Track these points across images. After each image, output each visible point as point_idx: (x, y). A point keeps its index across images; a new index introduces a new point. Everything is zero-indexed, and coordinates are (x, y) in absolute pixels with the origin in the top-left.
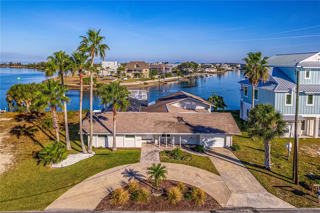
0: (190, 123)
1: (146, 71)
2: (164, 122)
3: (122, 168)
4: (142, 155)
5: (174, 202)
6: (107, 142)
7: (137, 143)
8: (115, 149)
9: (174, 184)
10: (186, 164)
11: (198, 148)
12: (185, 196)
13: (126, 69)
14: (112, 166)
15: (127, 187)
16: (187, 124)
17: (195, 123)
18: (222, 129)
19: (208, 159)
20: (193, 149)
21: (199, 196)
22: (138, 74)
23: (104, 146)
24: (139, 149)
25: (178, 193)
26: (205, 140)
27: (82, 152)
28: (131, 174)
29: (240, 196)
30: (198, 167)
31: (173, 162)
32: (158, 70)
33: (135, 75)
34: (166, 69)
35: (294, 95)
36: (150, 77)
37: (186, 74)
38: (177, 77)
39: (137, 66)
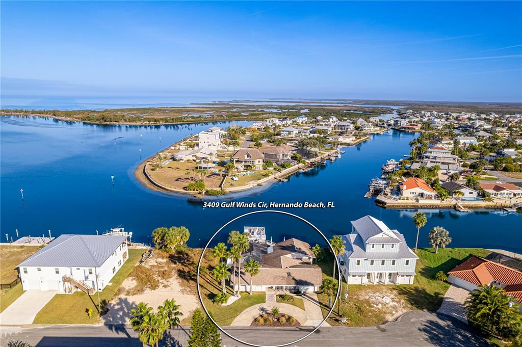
0: (295, 278)
1: (259, 162)
2: (279, 276)
3: (258, 306)
4: (267, 299)
5: (282, 323)
6: (246, 289)
7: (263, 288)
8: (251, 294)
9: (283, 315)
10: (290, 304)
11: (298, 292)
12: (287, 321)
13: (235, 160)
14: (252, 304)
15: (261, 316)
16: (293, 279)
17: (298, 278)
18: (312, 283)
19: (302, 300)
20: (295, 293)
21: (293, 321)
22: (249, 166)
23: (244, 290)
24: (265, 292)
25: (283, 320)
26: (302, 289)
27: (234, 295)
28: (263, 309)
29: (311, 321)
30: (296, 306)
31: (283, 302)
32: (274, 157)
33: (245, 166)
34: (283, 155)
35: (362, 260)
36: (264, 169)
37: (309, 158)
38: (297, 166)
39: (249, 156)
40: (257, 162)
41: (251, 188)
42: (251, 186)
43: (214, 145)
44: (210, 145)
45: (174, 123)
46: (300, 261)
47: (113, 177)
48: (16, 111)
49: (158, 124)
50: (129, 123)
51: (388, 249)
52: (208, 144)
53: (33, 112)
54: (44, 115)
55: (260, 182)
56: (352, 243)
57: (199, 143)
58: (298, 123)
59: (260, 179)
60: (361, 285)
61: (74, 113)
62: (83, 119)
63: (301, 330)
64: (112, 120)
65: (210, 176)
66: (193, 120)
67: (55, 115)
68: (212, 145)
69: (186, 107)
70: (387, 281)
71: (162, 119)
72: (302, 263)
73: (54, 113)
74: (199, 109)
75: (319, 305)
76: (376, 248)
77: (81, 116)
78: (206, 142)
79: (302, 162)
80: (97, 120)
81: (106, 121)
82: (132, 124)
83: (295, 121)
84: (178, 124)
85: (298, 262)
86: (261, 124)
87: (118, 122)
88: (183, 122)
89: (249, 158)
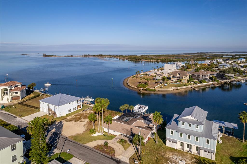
0: (133, 132)
1: (185, 78)
3: (105, 140)
4: (114, 139)
10: (121, 145)
12: (110, 152)
13: (172, 76)
19: (130, 145)
21: (112, 153)
22: (179, 80)
24: (116, 136)
29: (122, 156)
31: (119, 143)
32: (197, 76)
33: (177, 80)
34: (203, 76)
35: (174, 131)
36: (188, 82)
37: (224, 79)
38: (211, 83)
39: (179, 74)
40: (183, 77)
41: (172, 90)
42: (172, 89)
43: (172, 70)
44: (170, 70)
45: (166, 61)
46: (147, 126)
47: (112, 79)
48: (108, 56)
49: (158, 61)
50: (145, 60)
51: (193, 128)
52: (169, 69)
53: (113, 56)
54: (116, 57)
55: (179, 88)
56: (173, 120)
57: (165, 69)
58: (238, 62)
59: (180, 87)
60: (175, 149)
61: (126, 56)
62: (128, 59)
63: (112, 159)
64: (139, 59)
65: (156, 83)
66: (176, 60)
67: (119, 57)
68: (171, 70)
69: (180, 55)
70: (194, 151)
71: (161, 59)
72: (147, 127)
73: (120, 56)
74: (185, 55)
75: (136, 150)
76: (185, 125)
77: (127, 57)
78: (168, 68)
79: (216, 81)
80: (133, 59)
81: (136, 59)
82: (147, 61)
83: (236, 61)
84: (169, 61)
85: (145, 125)
86: (209, 61)
87: (141, 60)
88: (171, 60)
89: (179, 75)
